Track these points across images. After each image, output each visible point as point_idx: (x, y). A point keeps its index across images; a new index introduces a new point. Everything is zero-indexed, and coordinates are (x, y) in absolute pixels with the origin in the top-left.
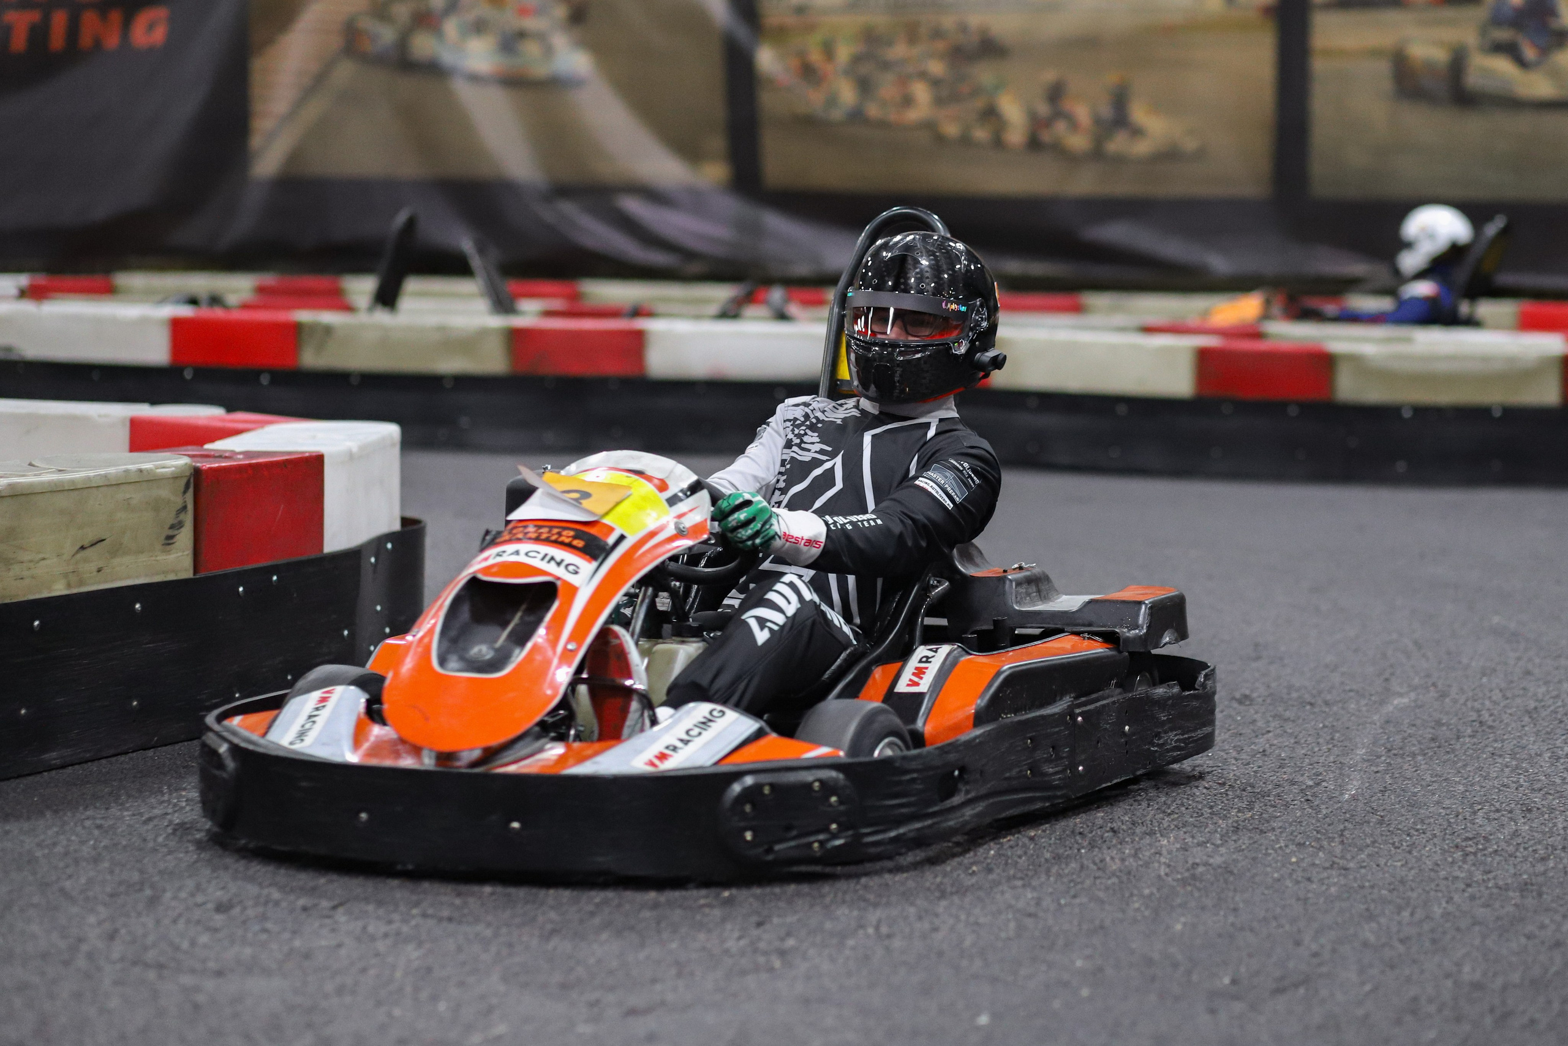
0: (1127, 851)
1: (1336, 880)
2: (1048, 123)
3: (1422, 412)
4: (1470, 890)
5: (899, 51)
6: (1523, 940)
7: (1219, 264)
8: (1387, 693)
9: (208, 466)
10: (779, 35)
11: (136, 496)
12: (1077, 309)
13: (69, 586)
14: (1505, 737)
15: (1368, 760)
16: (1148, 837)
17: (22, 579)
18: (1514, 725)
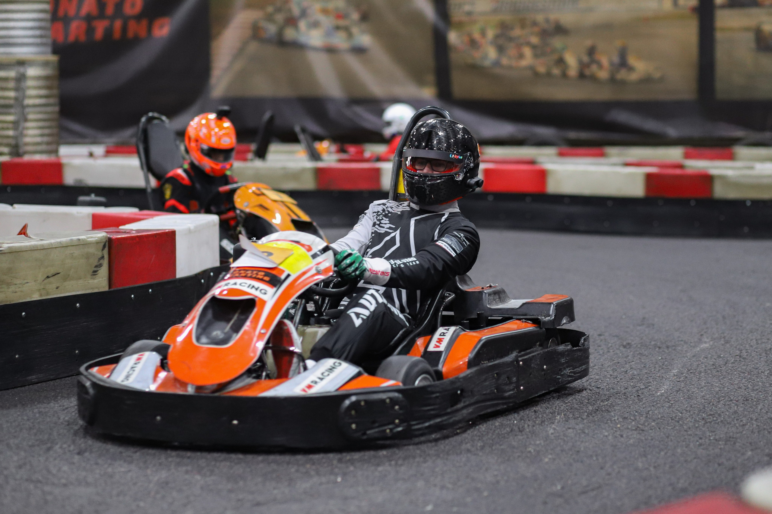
0: (537, 422)
1: (635, 436)
2: (588, 65)
3: (756, 203)
4: (700, 441)
5: (517, 32)
6: (716, 465)
7: (672, 132)
8: (700, 341)
9: (115, 237)
10: (460, 26)
11: (77, 252)
12: (602, 155)
13: (41, 295)
14: (749, 363)
15: (677, 375)
16: (551, 415)
17: (16, 292)
18: (756, 357)
